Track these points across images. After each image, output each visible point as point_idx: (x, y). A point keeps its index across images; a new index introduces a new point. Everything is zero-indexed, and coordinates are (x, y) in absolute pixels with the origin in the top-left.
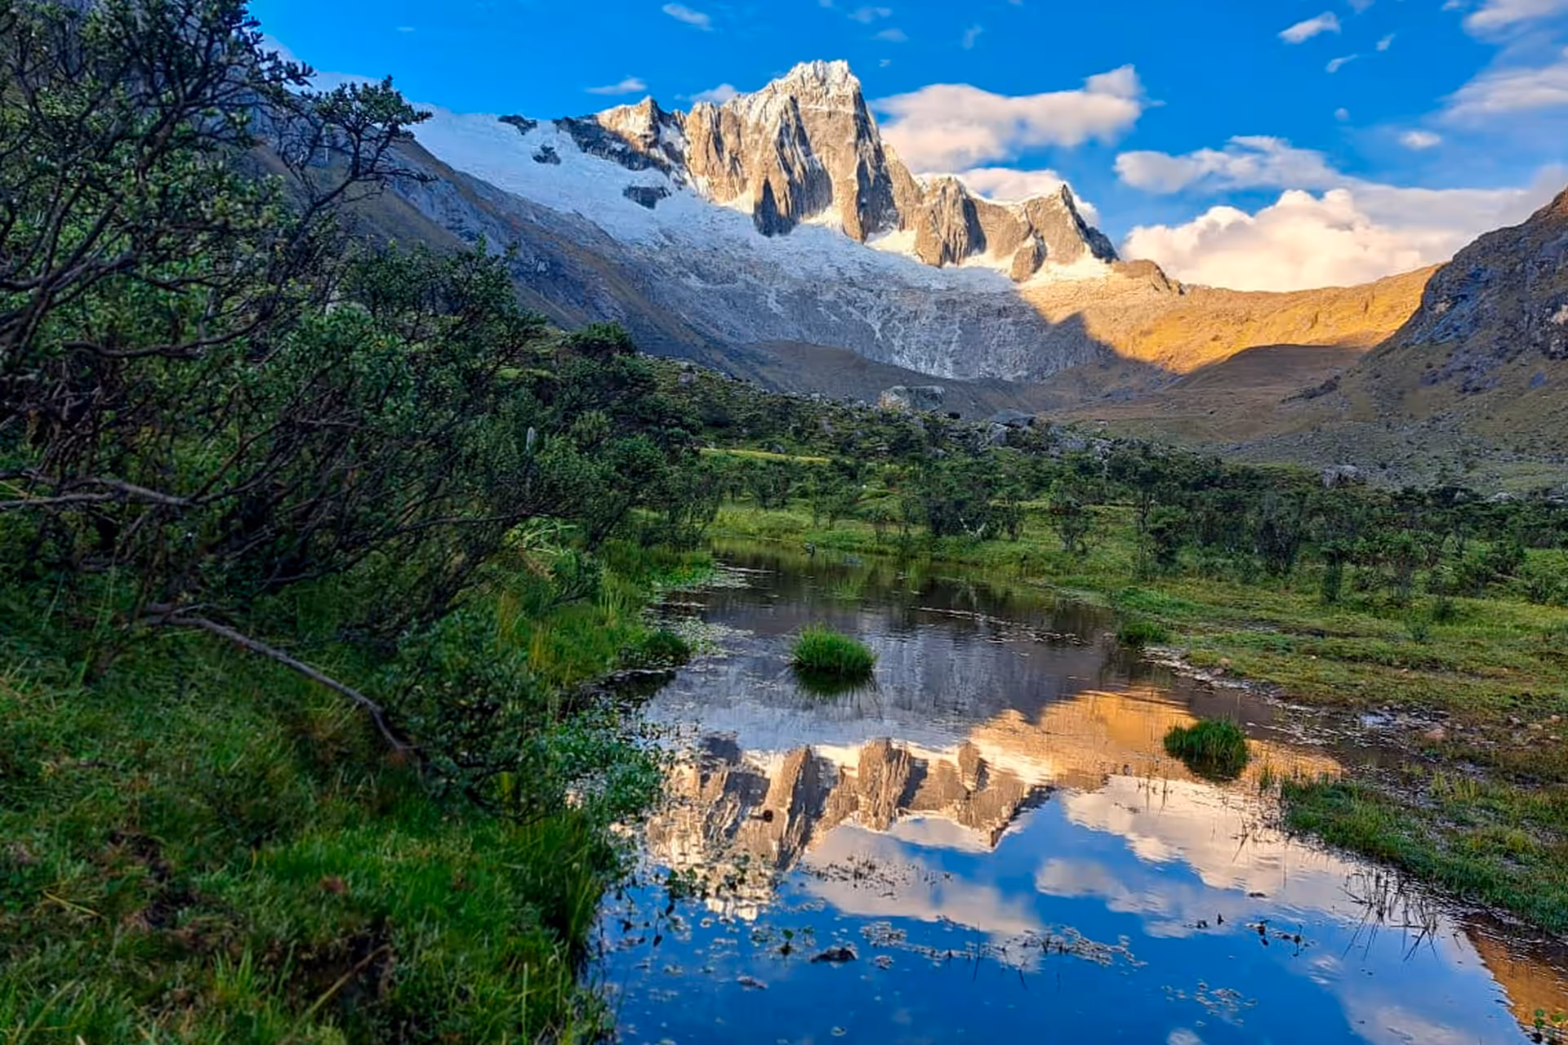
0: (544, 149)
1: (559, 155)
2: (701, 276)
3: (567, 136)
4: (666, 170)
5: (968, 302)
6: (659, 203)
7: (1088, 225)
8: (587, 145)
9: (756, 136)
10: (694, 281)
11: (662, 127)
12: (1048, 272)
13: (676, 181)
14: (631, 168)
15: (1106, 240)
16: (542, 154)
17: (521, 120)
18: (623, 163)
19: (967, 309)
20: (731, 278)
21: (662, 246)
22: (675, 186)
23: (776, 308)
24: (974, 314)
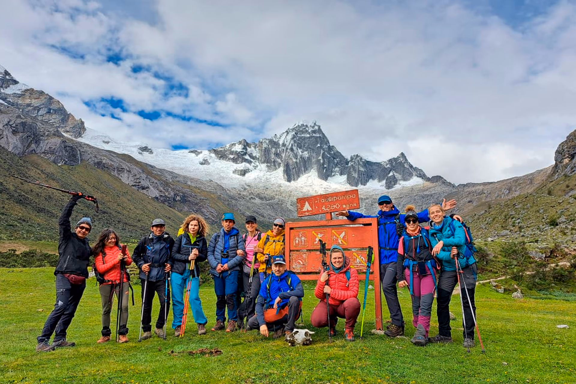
0: (204, 160)
1: (209, 162)
2: (261, 198)
3: (213, 155)
4: (250, 162)
5: (367, 198)
6: (247, 175)
7: (414, 166)
8: (220, 157)
9: (283, 148)
10: (257, 201)
11: (248, 148)
12: (400, 184)
13: (254, 166)
14: (236, 163)
15: (422, 171)
16: (204, 162)
17: (196, 151)
18: (234, 162)
19: (367, 201)
20: (272, 198)
21: (245, 189)
22: (253, 168)
23: (291, 208)
24: (370, 203)
